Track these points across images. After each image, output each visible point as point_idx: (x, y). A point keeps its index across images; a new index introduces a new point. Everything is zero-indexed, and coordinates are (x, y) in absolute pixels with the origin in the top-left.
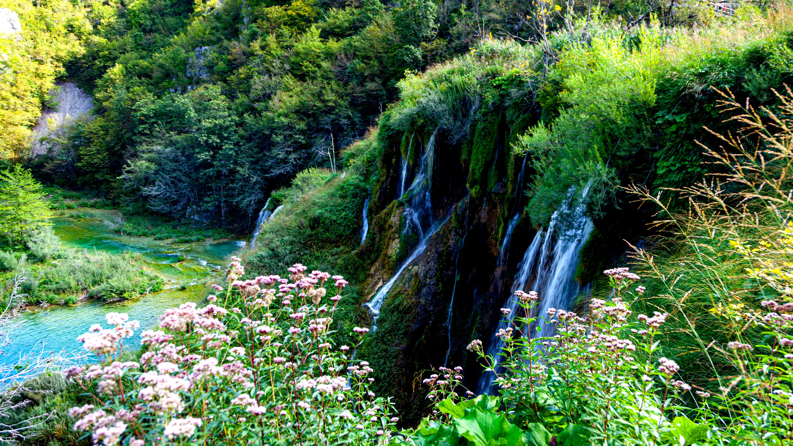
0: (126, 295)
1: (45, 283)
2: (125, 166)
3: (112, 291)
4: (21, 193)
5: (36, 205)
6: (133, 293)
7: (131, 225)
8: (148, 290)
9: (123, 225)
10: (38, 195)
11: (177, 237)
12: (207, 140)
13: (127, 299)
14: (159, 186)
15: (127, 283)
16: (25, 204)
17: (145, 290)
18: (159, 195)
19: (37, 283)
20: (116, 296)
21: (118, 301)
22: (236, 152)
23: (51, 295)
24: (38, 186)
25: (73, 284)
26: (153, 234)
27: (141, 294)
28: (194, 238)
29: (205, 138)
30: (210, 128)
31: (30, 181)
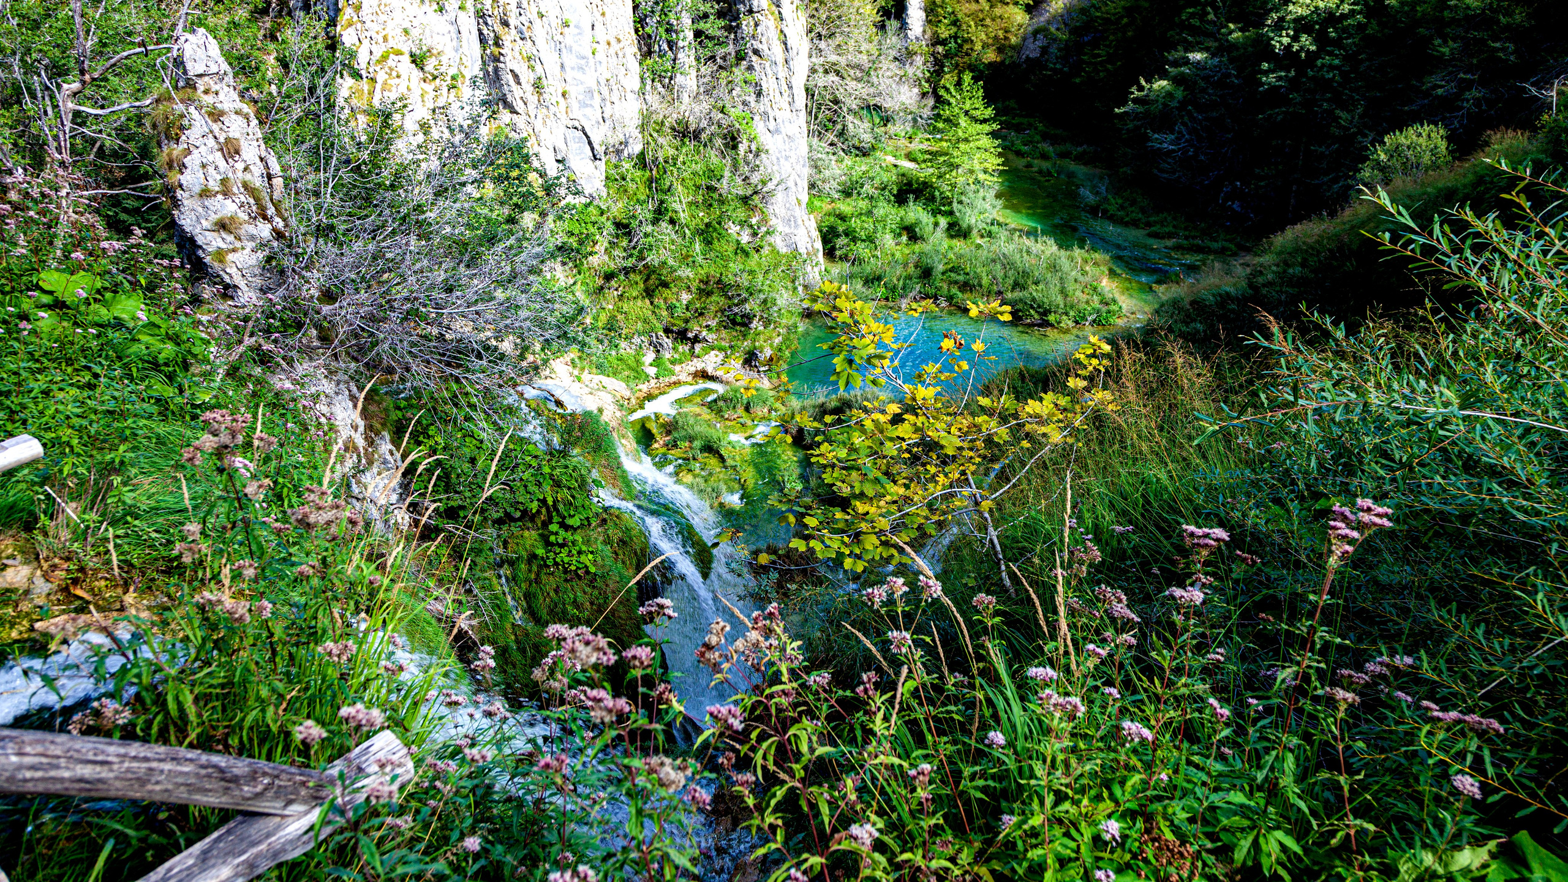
0: (1052, 318)
1: (952, 270)
2: (1134, 89)
3: (1032, 307)
4: (963, 121)
5: (979, 144)
6: (1064, 317)
7: (1120, 201)
8: (1090, 318)
9: (1106, 199)
10: (986, 128)
11: (1186, 238)
12: (1290, 46)
13: (1052, 325)
14: (1180, 132)
15: (1059, 300)
16: (966, 140)
17: (1084, 318)
18: (1173, 151)
19: (941, 268)
20: (1037, 316)
21: (1039, 325)
22: (1343, 74)
23: (954, 290)
24: (989, 112)
25: (985, 281)
26: (1149, 225)
27: (1077, 322)
28: (1215, 245)
29: (1286, 40)
30: (1302, 18)
31: (979, 104)
